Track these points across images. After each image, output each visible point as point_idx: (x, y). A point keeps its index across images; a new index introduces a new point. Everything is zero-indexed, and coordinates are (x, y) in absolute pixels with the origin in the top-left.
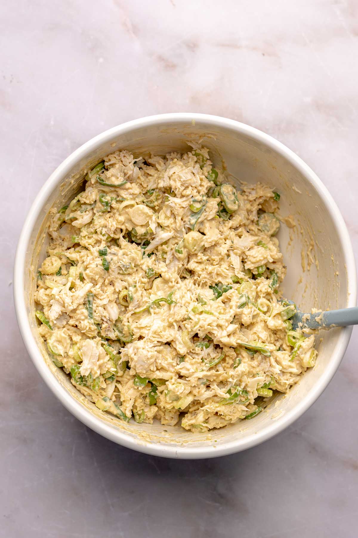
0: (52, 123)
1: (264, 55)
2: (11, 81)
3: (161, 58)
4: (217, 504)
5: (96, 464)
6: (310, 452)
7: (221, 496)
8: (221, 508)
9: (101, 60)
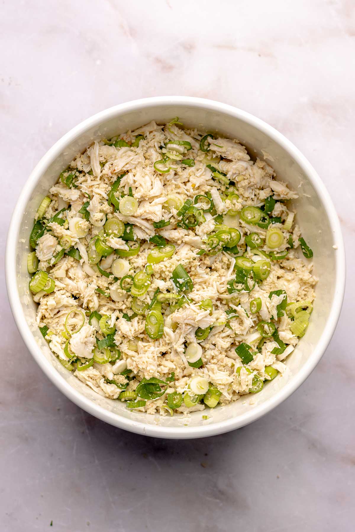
0: (50, 124)
1: (260, 55)
2: (10, 84)
3: (158, 60)
4: (218, 501)
5: (97, 462)
6: (309, 448)
7: (222, 493)
8: (221, 504)
9: (98, 62)
